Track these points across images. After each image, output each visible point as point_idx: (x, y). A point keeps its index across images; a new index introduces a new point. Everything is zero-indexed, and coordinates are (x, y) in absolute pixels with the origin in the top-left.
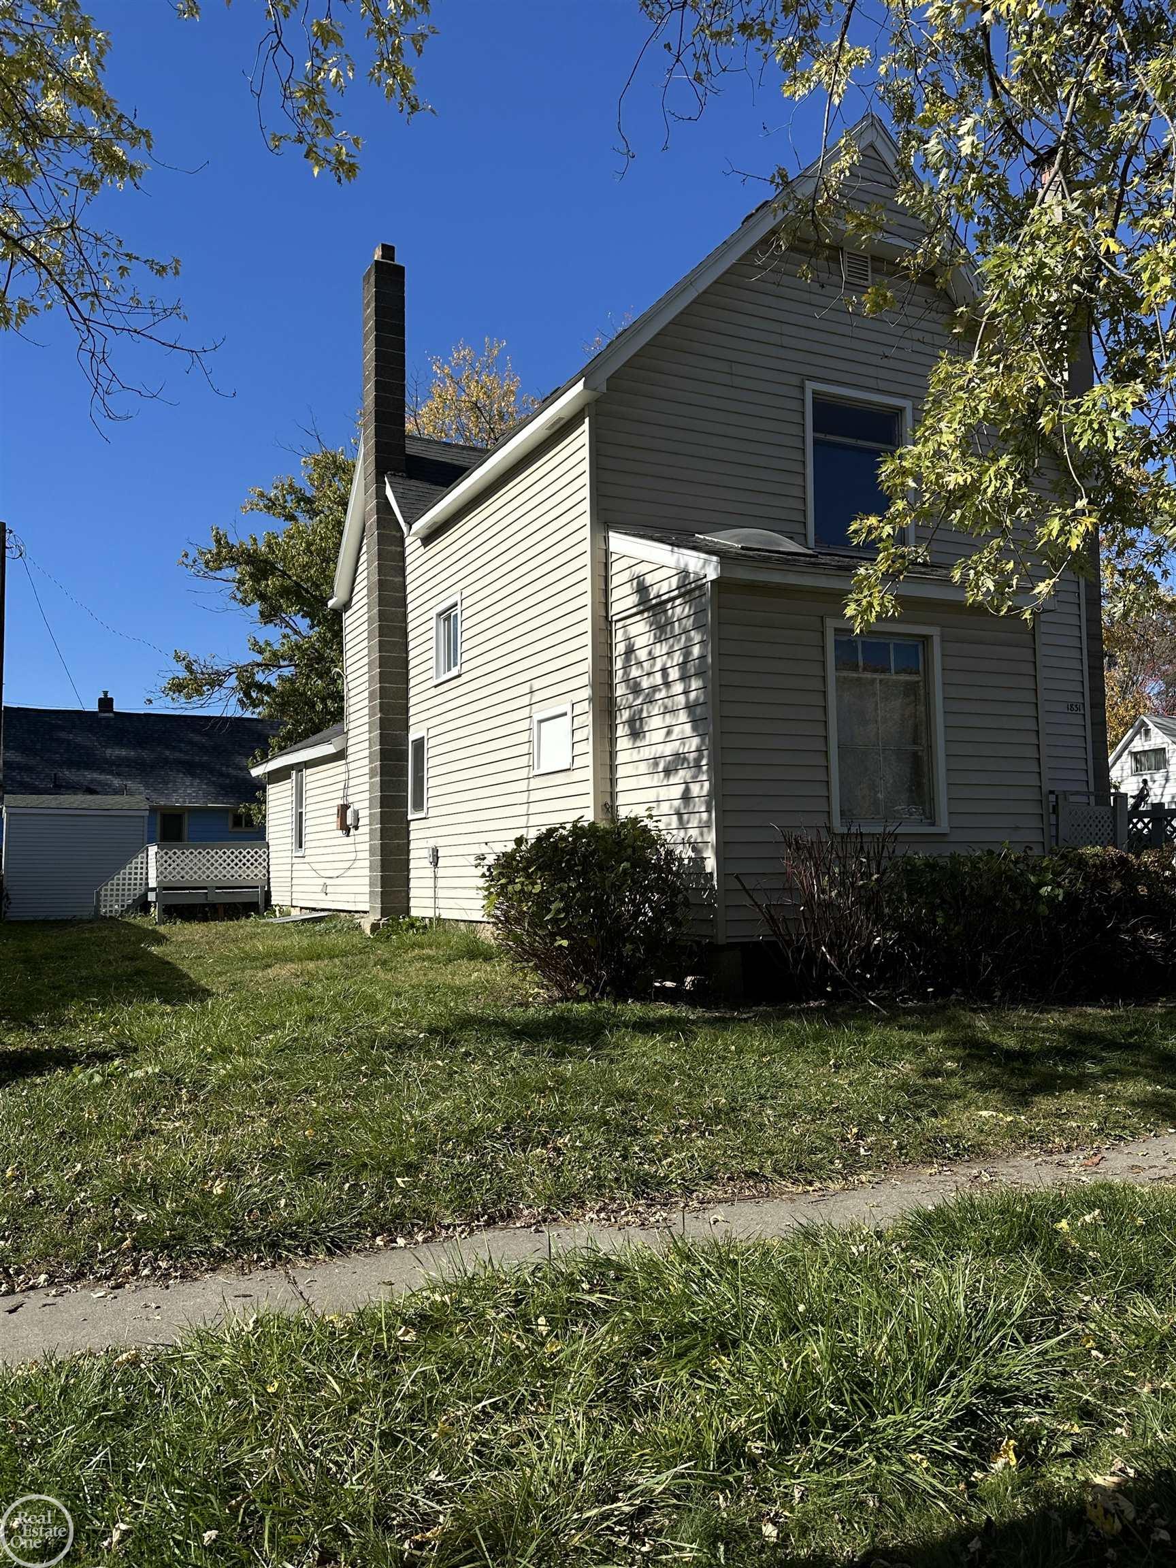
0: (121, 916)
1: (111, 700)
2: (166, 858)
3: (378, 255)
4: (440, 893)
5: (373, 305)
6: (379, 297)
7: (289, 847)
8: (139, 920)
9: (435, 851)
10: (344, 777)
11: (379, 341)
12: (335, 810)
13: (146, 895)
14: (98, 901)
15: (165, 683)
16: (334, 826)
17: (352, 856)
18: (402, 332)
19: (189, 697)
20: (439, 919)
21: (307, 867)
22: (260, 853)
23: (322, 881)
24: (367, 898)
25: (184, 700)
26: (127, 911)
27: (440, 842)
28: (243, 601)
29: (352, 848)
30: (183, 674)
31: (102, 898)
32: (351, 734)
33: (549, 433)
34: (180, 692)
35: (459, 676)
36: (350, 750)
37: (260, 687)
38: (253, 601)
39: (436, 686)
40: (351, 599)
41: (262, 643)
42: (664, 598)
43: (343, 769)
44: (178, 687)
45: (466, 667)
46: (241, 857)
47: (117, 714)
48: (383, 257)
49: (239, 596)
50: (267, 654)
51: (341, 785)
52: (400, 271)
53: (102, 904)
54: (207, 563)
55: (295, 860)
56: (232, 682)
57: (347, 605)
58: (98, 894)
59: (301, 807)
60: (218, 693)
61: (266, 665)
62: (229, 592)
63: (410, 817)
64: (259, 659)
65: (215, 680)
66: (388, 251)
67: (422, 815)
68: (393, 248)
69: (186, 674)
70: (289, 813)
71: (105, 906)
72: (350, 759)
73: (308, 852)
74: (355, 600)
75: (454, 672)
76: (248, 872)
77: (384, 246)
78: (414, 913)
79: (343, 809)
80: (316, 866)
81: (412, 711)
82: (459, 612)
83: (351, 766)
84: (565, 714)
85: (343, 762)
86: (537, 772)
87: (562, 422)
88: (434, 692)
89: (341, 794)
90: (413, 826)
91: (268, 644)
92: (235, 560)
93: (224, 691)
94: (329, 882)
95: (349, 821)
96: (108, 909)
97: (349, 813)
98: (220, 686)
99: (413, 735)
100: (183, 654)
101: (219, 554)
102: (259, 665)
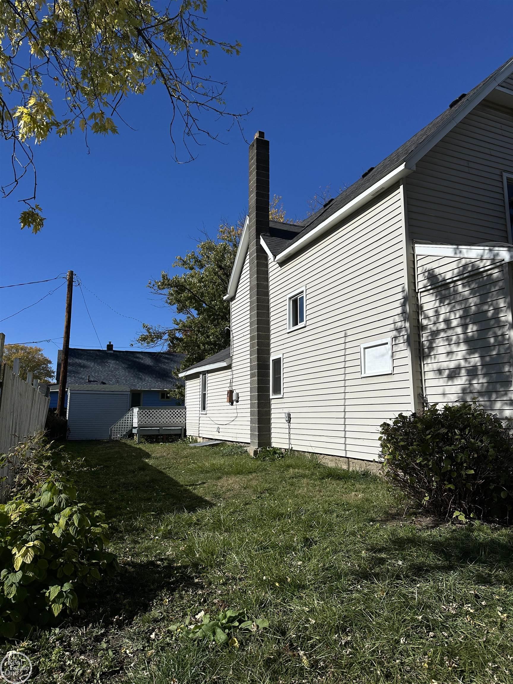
0: (121, 439)
1: (112, 345)
2: (142, 413)
3: (257, 135)
4: (292, 437)
5: (255, 158)
6: (258, 154)
7: (198, 409)
8: (129, 442)
9: (289, 415)
10: (230, 377)
11: (258, 174)
12: (226, 393)
13: (132, 430)
14: (111, 433)
15: (138, 337)
16: (226, 400)
17: (235, 415)
18: (268, 170)
19: (148, 343)
20: (291, 450)
21: (208, 419)
22: (182, 411)
23: (217, 426)
24: (249, 436)
25: (146, 345)
26: (123, 437)
27: (291, 410)
28: (170, 303)
29: (235, 411)
30: (147, 334)
31: (113, 431)
32: (234, 357)
33: (373, 197)
34: (145, 341)
35: (305, 327)
36: (233, 365)
37: (177, 339)
38: (174, 304)
39: (288, 333)
40: (235, 295)
41: (178, 321)
42: (448, 281)
43: (230, 373)
44: (144, 339)
45: (309, 323)
46: (174, 413)
47: (115, 351)
48: (259, 137)
49: (169, 301)
50: (180, 325)
51: (229, 381)
52: (267, 143)
53: (113, 434)
54: (159, 286)
55: (201, 415)
56: (166, 337)
57: (233, 298)
58: (111, 430)
59: (205, 390)
60: (160, 342)
61: (180, 330)
62: (165, 300)
63: (271, 397)
64: (177, 327)
65: (159, 336)
66: (262, 134)
67: (281, 396)
68: (264, 133)
69: (148, 334)
70: (198, 393)
71: (114, 435)
72: (233, 369)
73: (208, 412)
74: (237, 296)
75: (300, 325)
76: (177, 420)
77: (260, 132)
78: (274, 445)
79: (231, 393)
80: (212, 419)
81: (272, 346)
82: (304, 295)
83: (234, 372)
84: (387, 343)
85: (230, 370)
86: (363, 375)
87: (383, 190)
88: (287, 336)
89: (229, 385)
90: (273, 402)
91: (181, 321)
92: (170, 285)
93: (162, 341)
94: (220, 426)
95: (234, 398)
96: (115, 436)
97: (234, 394)
98: (161, 338)
99: (273, 357)
100: (146, 324)
101: (163, 283)
102: (177, 330)
